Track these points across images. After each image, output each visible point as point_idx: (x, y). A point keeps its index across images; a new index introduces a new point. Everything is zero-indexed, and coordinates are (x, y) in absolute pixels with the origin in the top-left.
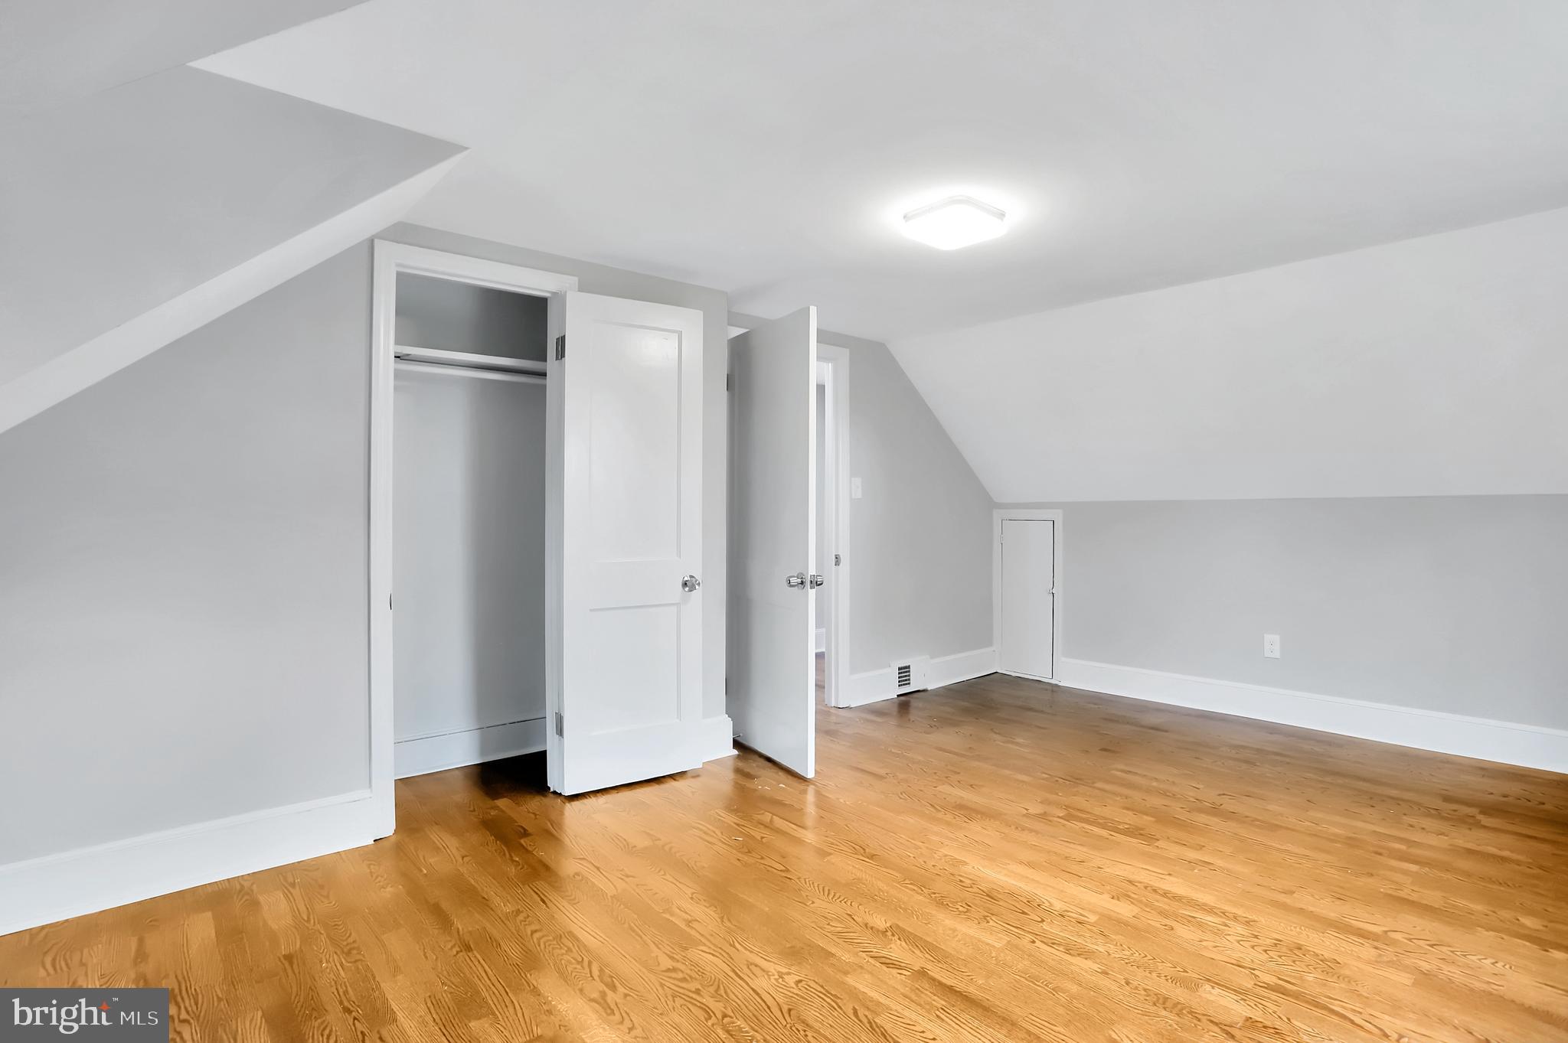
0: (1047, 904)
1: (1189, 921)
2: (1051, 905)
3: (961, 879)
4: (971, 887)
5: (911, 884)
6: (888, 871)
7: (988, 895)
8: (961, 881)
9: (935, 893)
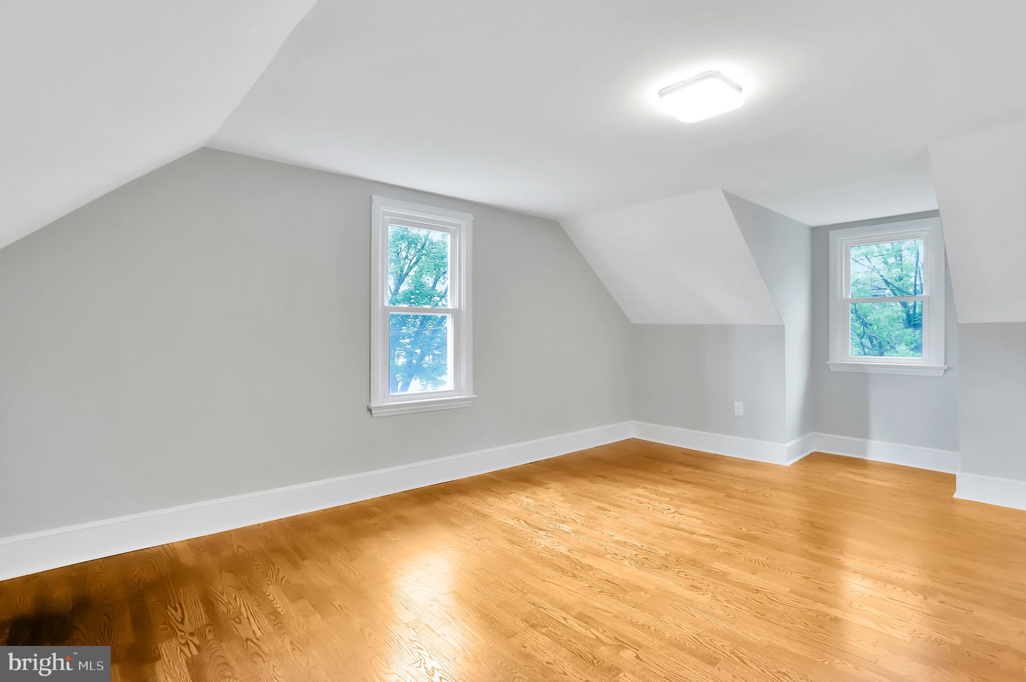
0: (632, 563)
1: (556, 554)
2: (630, 563)
3: (686, 577)
4: (679, 572)
5: (717, 572)
6: (738, 581)
7: (668, 567)
8: (686, 575)
9: (700, 567)
